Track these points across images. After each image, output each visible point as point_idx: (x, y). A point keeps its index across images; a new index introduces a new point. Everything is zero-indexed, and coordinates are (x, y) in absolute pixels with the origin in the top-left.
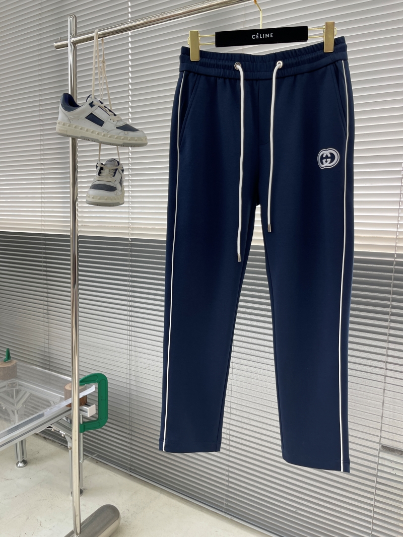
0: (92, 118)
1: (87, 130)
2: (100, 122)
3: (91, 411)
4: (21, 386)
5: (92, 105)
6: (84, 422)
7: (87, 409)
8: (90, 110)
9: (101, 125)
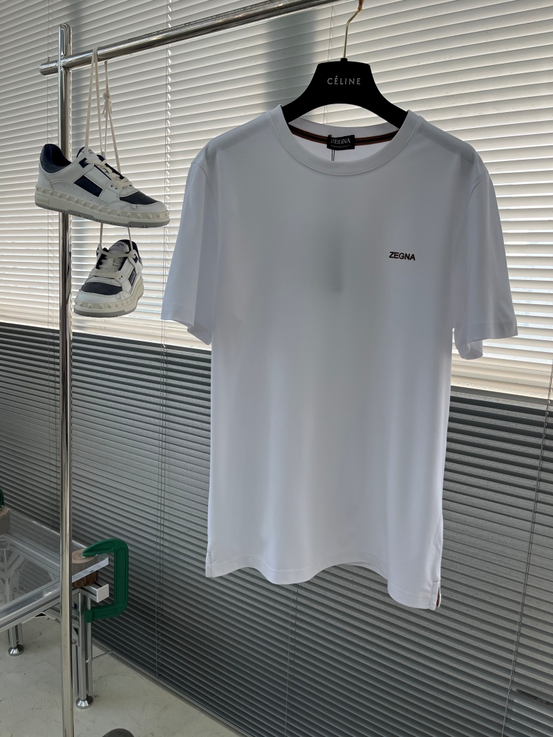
0: (85, 184)
1: (77, 202)
2: (95, 190)
3: (101, 593)
4: (14, 546)
5: (83, 163)
6: (92, 607)
7: (96, 591)
8: (81, 172)
9: (97, 194)
